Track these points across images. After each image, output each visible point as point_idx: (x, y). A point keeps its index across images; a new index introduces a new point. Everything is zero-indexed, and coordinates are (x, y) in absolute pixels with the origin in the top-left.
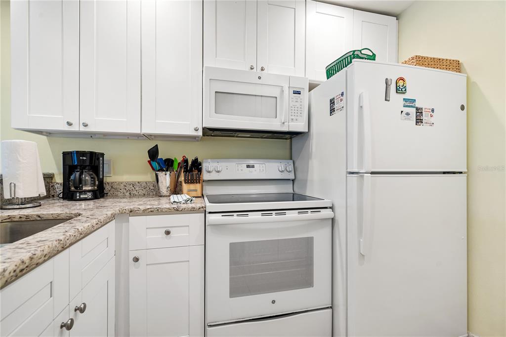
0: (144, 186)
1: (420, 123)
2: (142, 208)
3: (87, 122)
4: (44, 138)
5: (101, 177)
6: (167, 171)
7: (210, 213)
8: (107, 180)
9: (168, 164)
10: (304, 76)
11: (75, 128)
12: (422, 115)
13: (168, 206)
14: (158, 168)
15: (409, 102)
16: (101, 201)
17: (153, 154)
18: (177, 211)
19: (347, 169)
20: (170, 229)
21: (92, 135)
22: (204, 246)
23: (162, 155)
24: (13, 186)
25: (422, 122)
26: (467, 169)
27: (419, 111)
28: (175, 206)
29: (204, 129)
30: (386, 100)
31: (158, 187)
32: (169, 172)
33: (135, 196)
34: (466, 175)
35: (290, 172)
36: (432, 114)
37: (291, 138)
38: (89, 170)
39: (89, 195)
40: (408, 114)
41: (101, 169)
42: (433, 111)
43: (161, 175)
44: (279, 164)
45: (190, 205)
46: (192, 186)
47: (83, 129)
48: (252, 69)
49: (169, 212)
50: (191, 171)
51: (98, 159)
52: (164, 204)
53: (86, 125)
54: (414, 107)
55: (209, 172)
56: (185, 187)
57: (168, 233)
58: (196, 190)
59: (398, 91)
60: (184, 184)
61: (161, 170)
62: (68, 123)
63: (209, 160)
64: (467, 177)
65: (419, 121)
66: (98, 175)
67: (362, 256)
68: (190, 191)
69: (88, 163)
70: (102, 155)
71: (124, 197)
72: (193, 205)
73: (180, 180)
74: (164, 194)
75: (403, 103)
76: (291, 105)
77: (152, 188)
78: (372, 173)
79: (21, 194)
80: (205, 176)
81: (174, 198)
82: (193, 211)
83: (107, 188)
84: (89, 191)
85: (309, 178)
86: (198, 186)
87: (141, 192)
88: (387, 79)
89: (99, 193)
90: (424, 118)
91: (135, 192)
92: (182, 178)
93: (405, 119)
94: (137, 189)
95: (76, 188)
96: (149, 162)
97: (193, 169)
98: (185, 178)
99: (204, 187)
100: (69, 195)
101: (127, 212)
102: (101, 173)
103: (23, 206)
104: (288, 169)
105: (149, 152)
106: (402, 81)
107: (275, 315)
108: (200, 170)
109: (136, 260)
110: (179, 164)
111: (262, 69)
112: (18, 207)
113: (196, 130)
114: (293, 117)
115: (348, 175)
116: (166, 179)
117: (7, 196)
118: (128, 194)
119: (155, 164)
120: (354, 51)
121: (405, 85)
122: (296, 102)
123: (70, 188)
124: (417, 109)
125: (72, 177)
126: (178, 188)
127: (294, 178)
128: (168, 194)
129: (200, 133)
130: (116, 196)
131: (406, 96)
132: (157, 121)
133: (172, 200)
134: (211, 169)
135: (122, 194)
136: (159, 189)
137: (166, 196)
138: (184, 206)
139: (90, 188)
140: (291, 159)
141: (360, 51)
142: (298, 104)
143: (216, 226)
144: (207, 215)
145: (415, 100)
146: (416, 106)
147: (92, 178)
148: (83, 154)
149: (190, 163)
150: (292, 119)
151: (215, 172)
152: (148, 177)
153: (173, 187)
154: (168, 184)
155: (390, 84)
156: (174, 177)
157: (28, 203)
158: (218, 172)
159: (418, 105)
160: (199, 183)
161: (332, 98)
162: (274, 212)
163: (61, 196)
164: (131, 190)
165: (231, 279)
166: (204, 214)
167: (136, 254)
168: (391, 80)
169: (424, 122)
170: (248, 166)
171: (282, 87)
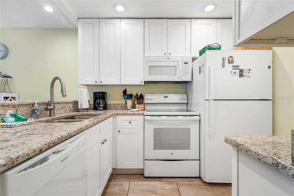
0: (121, 105)
1: (242, 77)
2: (121, 113)
3: (102, 81)
4: (86, 86)
5: (106, 102)
6: (130, 99)
7: (146, 115)
8: (107, 103)
9: (130, 96)
10: (190, 56)
11: (98, 83)
12: (243, 73)
13: (130, 112)
14: (126, 98)
15: (236, 67)
16: (106, 111)
17: (125, 92)
18: (134, 114)
19: (204, 98)
20: (131, 121)
21: (102, 86)
22: (143, 129)
23: (128, 93)
24: (81, 104)
25: (243, 76)
26: (273, 98)
27: (241, 71)
28: (133, 112)
29: (144, 81)
30: (223, 67)
31: (127, 106)
32: (131, 100)
33: (117, 109)
34: (272, 101)
35: (185, 99)
36: (249, 72)
37: (186, 84)
38: (102, 99)
39: (102, 108)
40: (235, 73)
41: (106, 99)
42: (250, 70)
43: (128, 101)
44: (179, 96)
45: (138, 113)
46: (140, 106)
47: (100, 84)
48: (165, 54)
49: (130, 115)
50: (139, 99)
51: (105, 95)
52: (129, 112)
53: (101, 82)
54: (238, 69)
55: (147, 100)
56: (137, 106)
57: (130, 122)
58: (141, 107)
59: (229, 62)
60: (136, 104)
61: (128, 99)
62: (96, 81)
63: (147, 94)
64: (273, 102)
65: (241, 75)
66: (105, 101)
67: (210, 136)
68: (139, 107)
69: (101, 96)
70: (106, 93)
71: (114, 109)
72: (140, 112)
73: (135, 103)
74: (129, 109)
75: (232, 68)
76: (183, 69)
77: (124, 106)
78: (214, 100)
79: (84, 107)
80: (146, 101)
81: (133, 110)
82: (139, 114)
83: (108, 106)
84: (102, 107)
85: (193, 103)
86: (142, 106)
87: (120, 108)
88: (223, 58)
89: (105, 108)
90: (244, 74)
91: (118, 108)
92: (136, 102)
93: (233, 75)
94: (118, 106)
95: (98, 105)
96: (123, 95)
97: (140, 98)
98: (137, 102)
99: (145, 106)
100: (95, 108)
101: (116, 114)
102: (106, 100)
103: (84, 111)
104: (184, 98)
105: (123, 91)
106: (231, 58)
107: (172, 159)
108: (143, 99)
109: (119, 132)
110: (135, 96)
111: (170, 54)
112: (82, 111)
113: (141, 82)
114: (184, 75)
115: (205, 101)
116: (130, 103)
117: (79, 107)
118: (115, 109)
119: (125, 97)
120: (209, 45)
121: (233, 60)
122: (186, 67)
123: (96, 106)
124: (240, 70)
125: (96, 102)
126: (135, 106)
127: (187, 102)
128: (130, 109)
129: (143, 83)
130: (111, 109)
131: (234, 64)
132: (126, 79)
133: (132, 111)
134: (148, 98)
135: (113, 109)
136: (127, 107)
137: (130, 110)
138: (136, 113)
139: (102, 106)
140: (186, 94)
141: (212, 45)
142: (186, 69)
143: (148, 120)
144: (145, 116)
145: (239, 66)
146: (240, 69)
147: (103, 102)
148: (100, 93)
149: (139, 96)
150: (184, 76)
151: (150, 100)
152: (123, 102)
153: (132, 106)
154: (130, 105)
155: (225, 59)
156: (133, 102)
157: (85, 110)
158: (151, 100)
159: (240, 68)
160: (143, 104)
161: (200, 66)
162: (172, 116)
163: (93, 108)
164: (116, 107)
165: (154, 143)
166: (143, 116)
167: (119, 130)
168: (225, 58)
169: (244, 76)
170: (164, 97)
171: (179, 61)
